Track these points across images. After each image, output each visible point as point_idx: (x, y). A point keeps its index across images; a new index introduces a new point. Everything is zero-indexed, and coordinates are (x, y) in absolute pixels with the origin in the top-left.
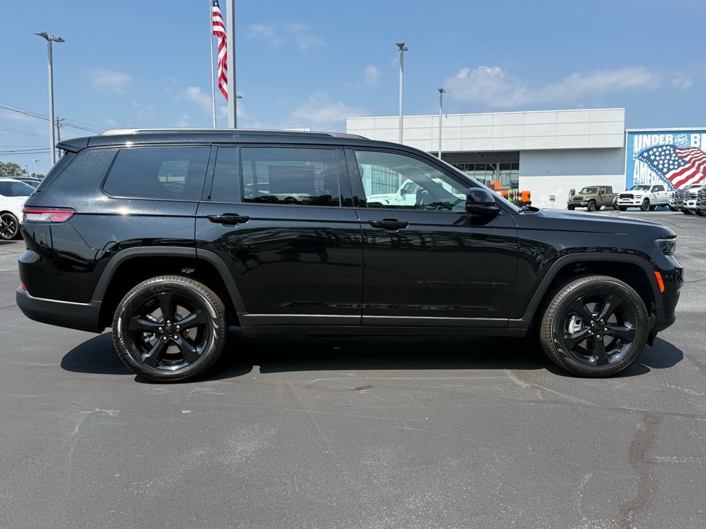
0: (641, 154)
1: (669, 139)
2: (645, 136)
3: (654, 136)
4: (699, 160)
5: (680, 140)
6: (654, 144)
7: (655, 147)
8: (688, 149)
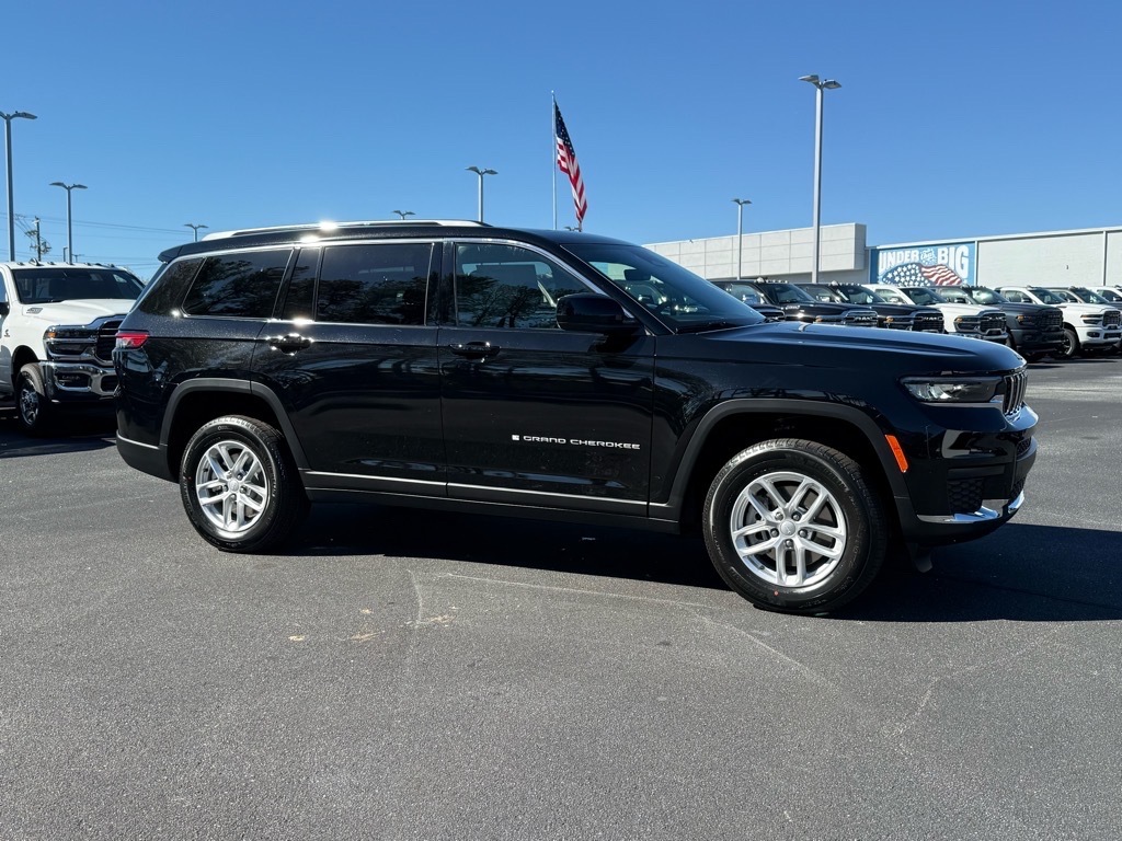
0: (885, 276)
1: (914, 255)
2: (889, 253)
3: (900, 252)
5: (927, 256)
6: (899, 263)
7: (900, 266)
8: (935, 266)
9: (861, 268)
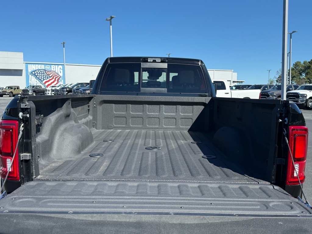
0: (32, 73)
1: (43, 67)
2: (33, 65)
3: (37, 65)
4: (55, 76)
5: (47, 68)
6: (37, 69)
7: (37, 70)
8: (51, 71)
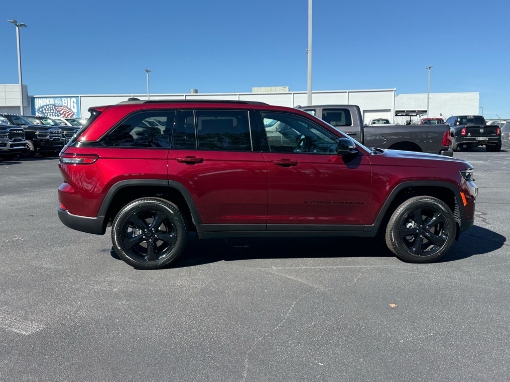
0: (39, 110)
1: (51, 101)
2: (40, 99)
3: (45, 99)
4: (68, 113)
5: (58, 102)
6: (45, 104)
8: (61, 107)
9: (27, 105)
